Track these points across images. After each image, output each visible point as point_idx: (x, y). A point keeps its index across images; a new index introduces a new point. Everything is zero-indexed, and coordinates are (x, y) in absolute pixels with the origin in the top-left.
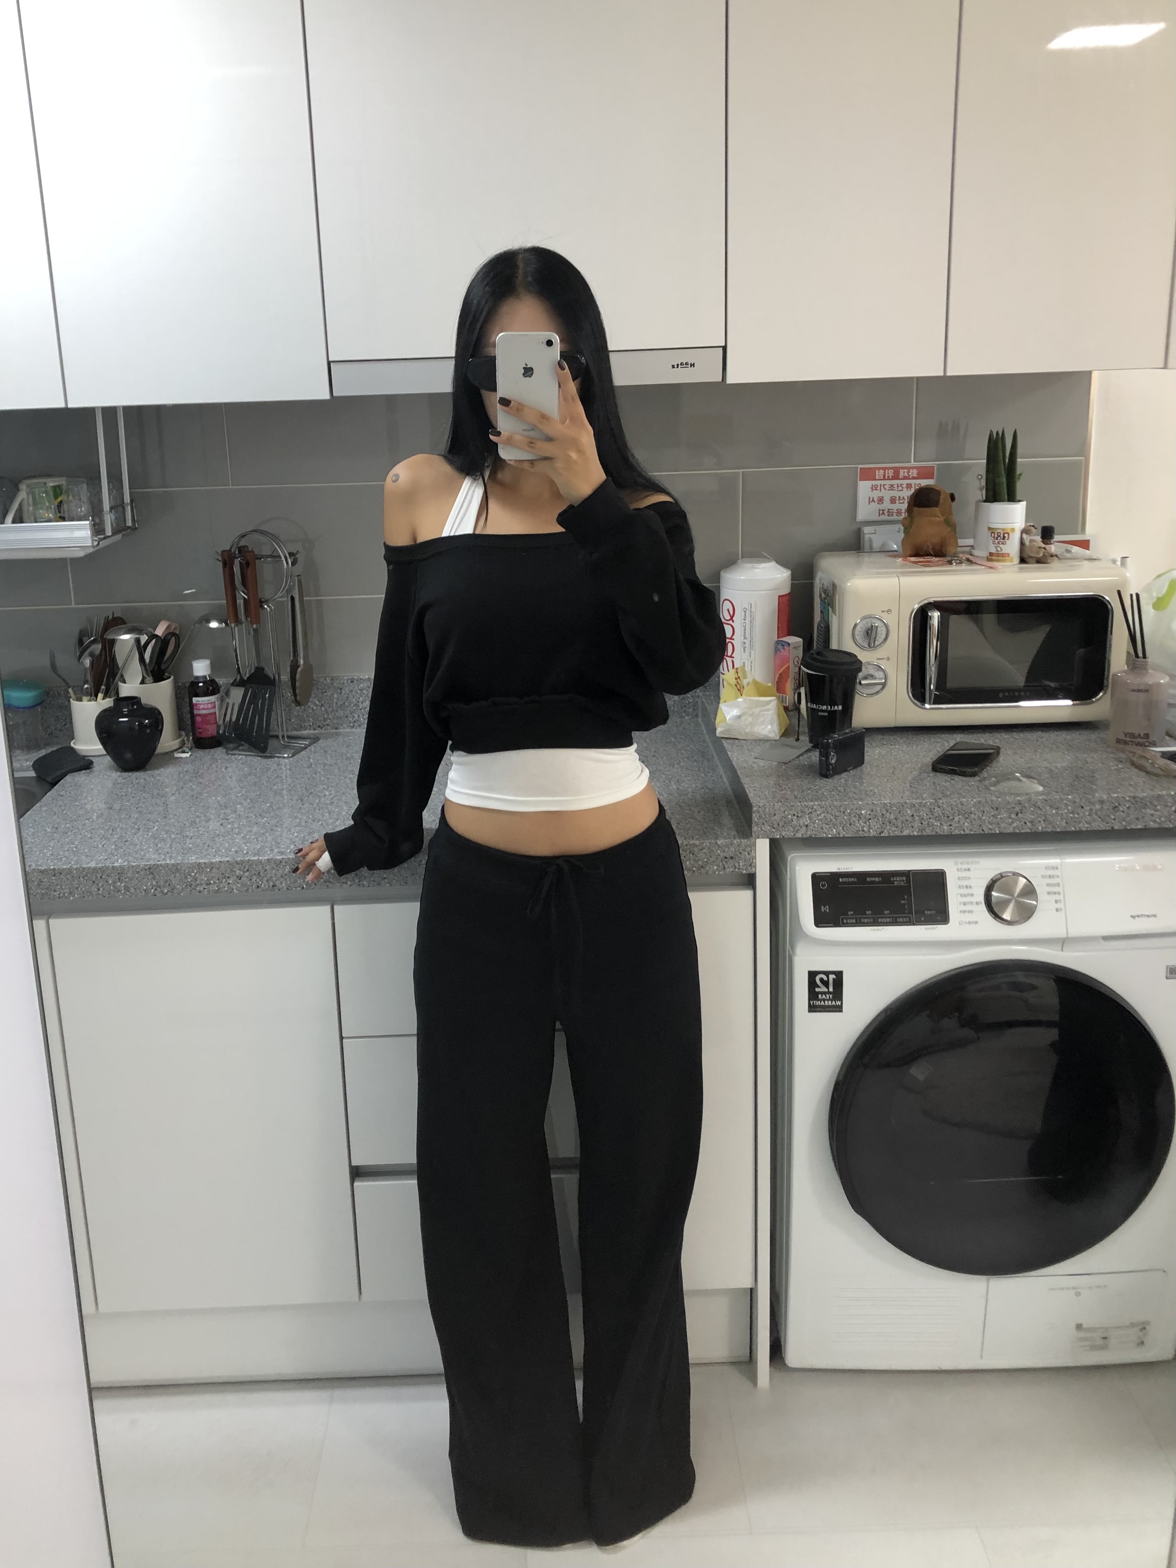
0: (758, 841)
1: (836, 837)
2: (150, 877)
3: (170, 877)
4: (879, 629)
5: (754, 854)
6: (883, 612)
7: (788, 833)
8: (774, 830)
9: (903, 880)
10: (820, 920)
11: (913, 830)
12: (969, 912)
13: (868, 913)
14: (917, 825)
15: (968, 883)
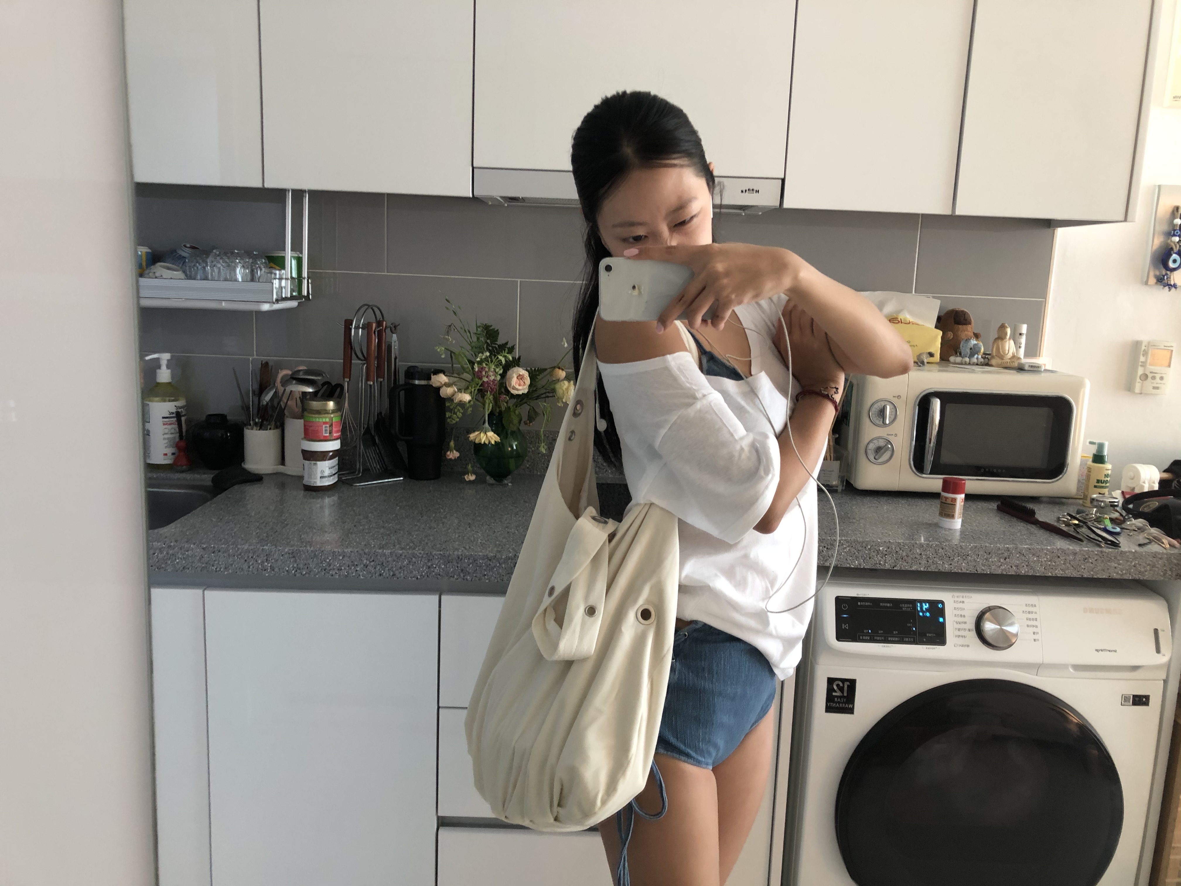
1: (858, 569)
4: (890, 410)
6: (894, 397)
9: (910, 607)
10: (841, 636)
11: (920, 566)
12: (962, 636)
13: (880, 632)
14: (924, 562)
15: (963, 613)
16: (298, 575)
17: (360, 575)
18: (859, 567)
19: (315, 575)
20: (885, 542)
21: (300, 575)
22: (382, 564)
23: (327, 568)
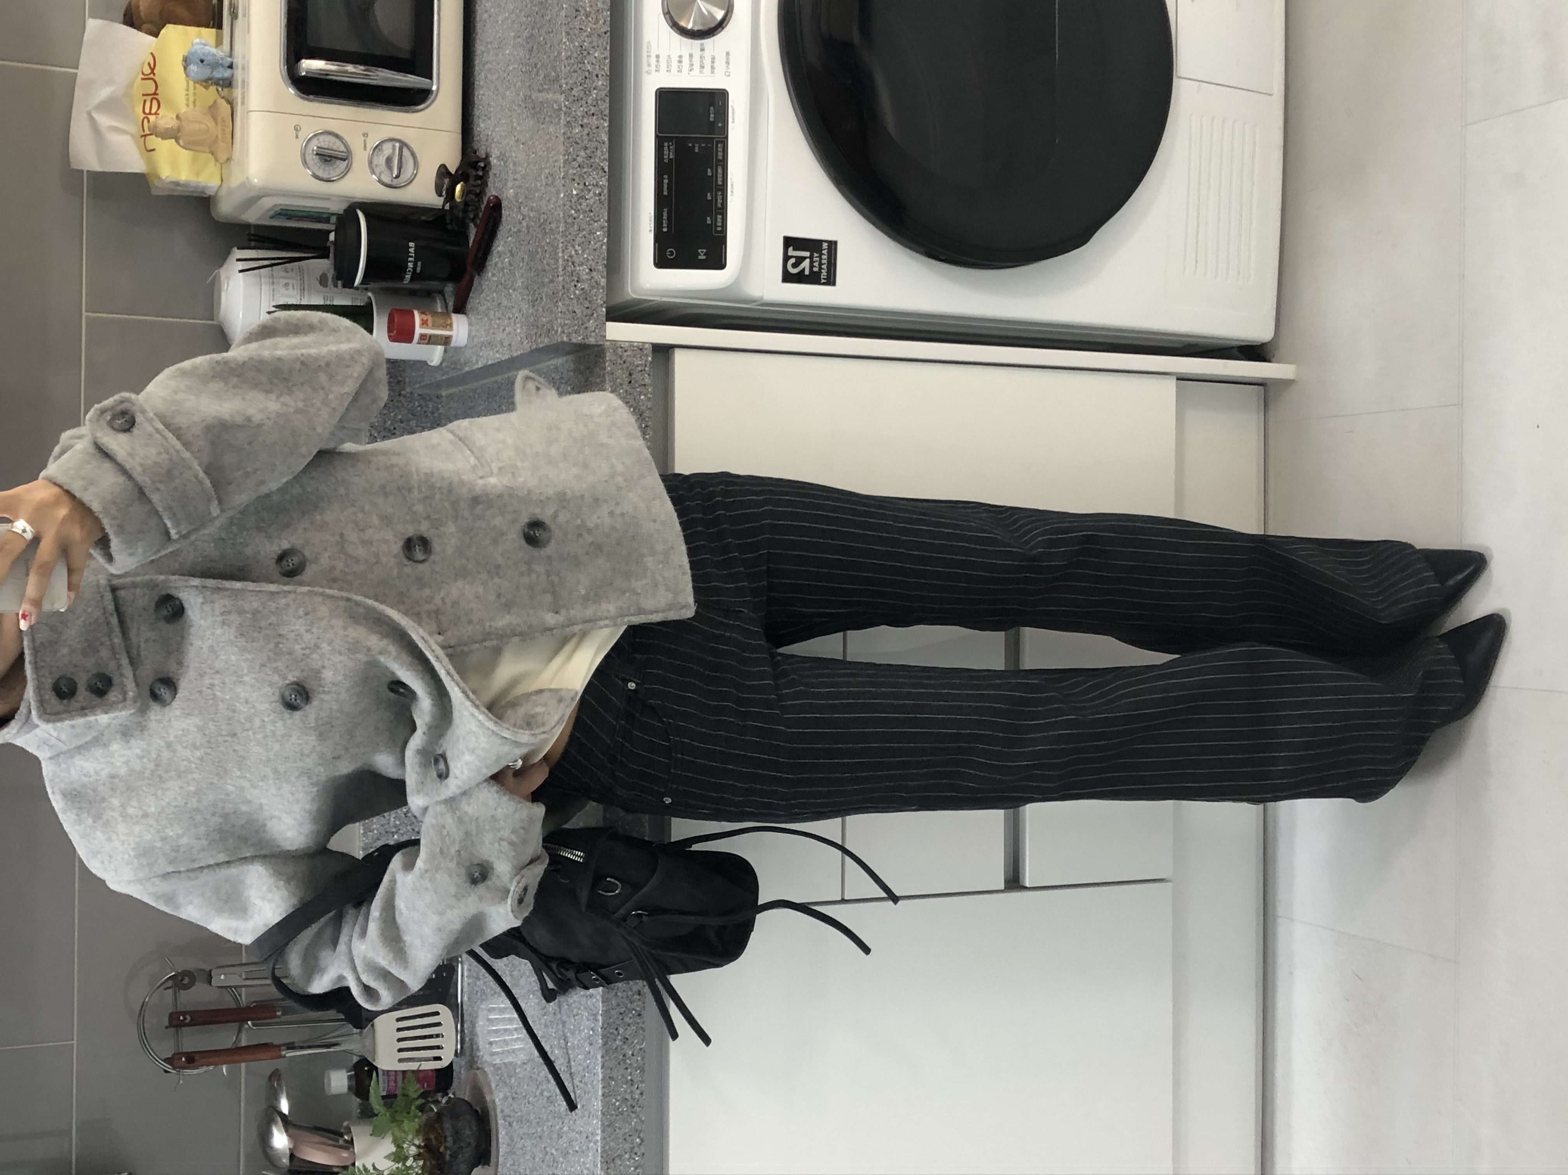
0: (607, 338)
1: (609, 231)
2: (619, 1162)
3: (620, 1136)
4: (322, 145)
5: (627, 344)
6: (297, 137)
7: (600, 298)
8: (595, 315)
9: (669, 146)
10: (717, 261)
11: (601, 127)
12: (713, 62)
13: (709, 198)
14: (594, 121)
15: (675, 60)
16: (643, 1151)
17: (641, 1049)
18: (606, 229)
19: (643, 1122)
20: (564, 186)
21: (642, 1147)
22: (621, 1014)
23: (629, 1103)
